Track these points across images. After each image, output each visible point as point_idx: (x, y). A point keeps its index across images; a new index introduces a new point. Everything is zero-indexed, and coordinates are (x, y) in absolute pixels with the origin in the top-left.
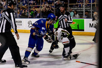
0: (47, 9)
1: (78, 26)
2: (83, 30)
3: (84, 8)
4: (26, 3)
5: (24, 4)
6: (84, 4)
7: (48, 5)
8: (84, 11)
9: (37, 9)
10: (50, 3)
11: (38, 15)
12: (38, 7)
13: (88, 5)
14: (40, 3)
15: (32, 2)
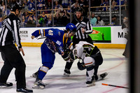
0: (62, 15)
1: (103, 36)
2: (110, 42)
3: (110, 13)
4: (33, 7)
5: (30, 9)
6: (110, 6)
7: (62, 9)
8: (110, 15)
9: (47, 15)
10: (65, 6)
11: (49, 22)
12: (49, 12)
13: (116, 7)
14: (51, 7)
15: (41, 5)
